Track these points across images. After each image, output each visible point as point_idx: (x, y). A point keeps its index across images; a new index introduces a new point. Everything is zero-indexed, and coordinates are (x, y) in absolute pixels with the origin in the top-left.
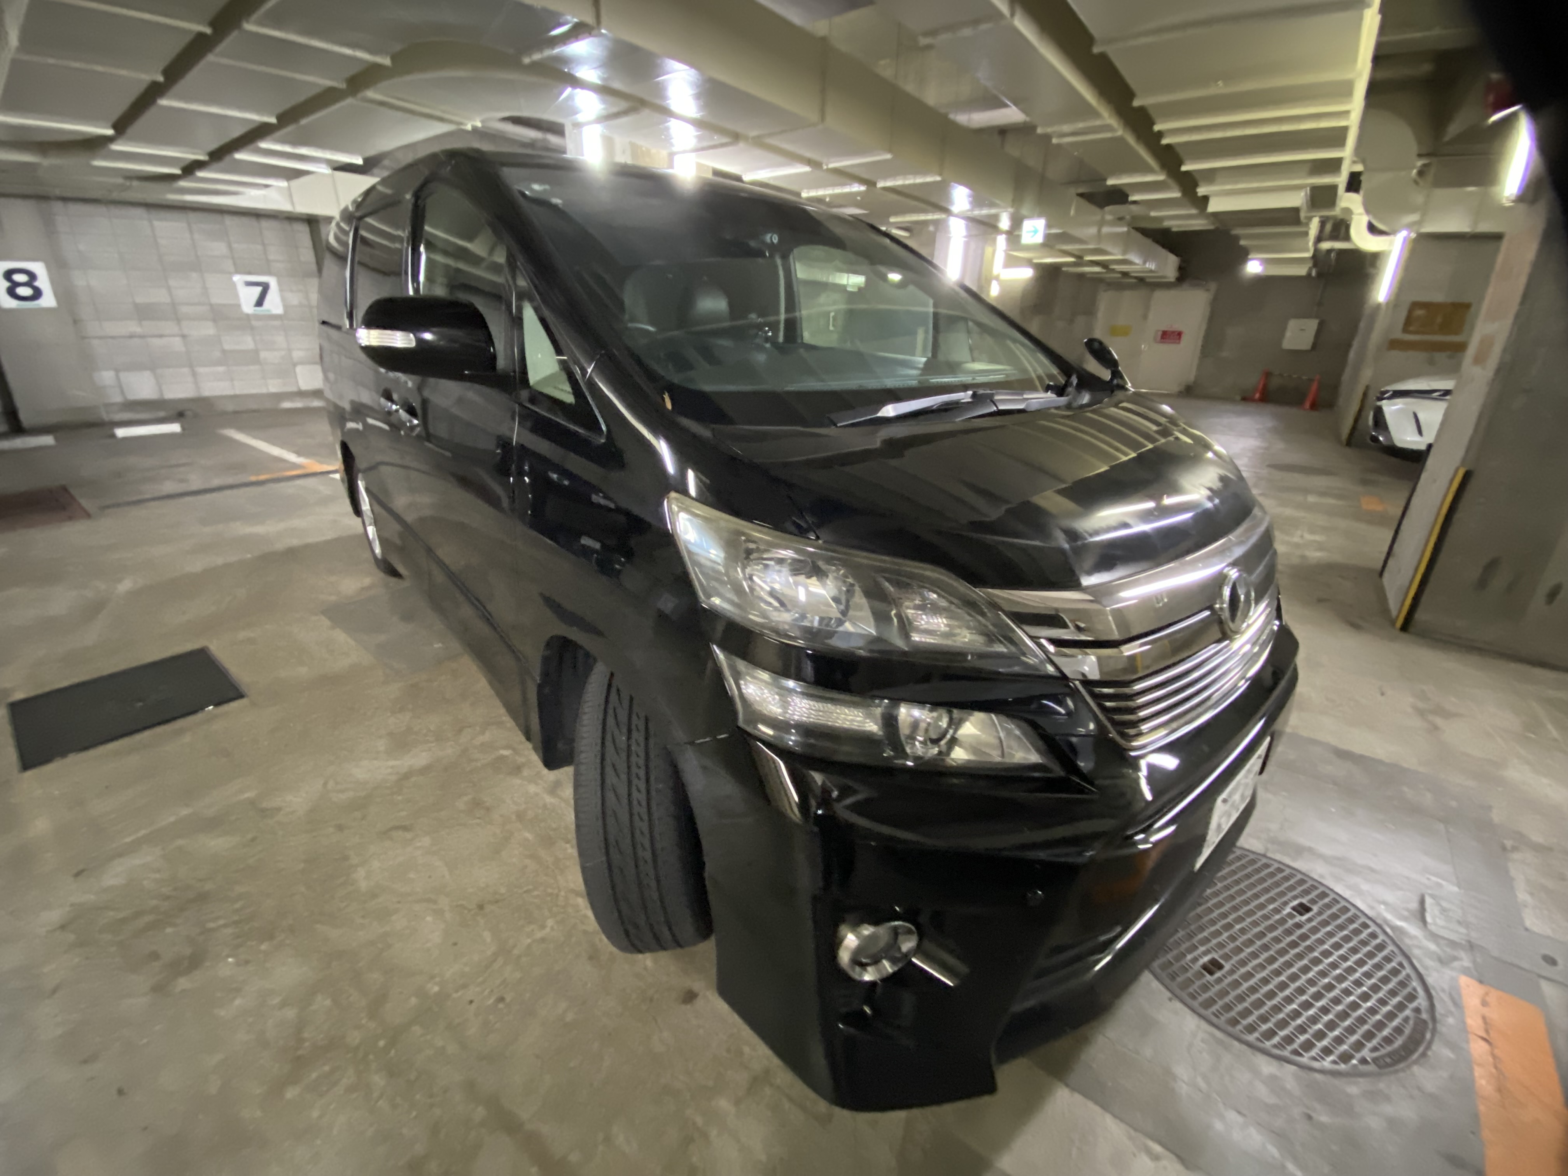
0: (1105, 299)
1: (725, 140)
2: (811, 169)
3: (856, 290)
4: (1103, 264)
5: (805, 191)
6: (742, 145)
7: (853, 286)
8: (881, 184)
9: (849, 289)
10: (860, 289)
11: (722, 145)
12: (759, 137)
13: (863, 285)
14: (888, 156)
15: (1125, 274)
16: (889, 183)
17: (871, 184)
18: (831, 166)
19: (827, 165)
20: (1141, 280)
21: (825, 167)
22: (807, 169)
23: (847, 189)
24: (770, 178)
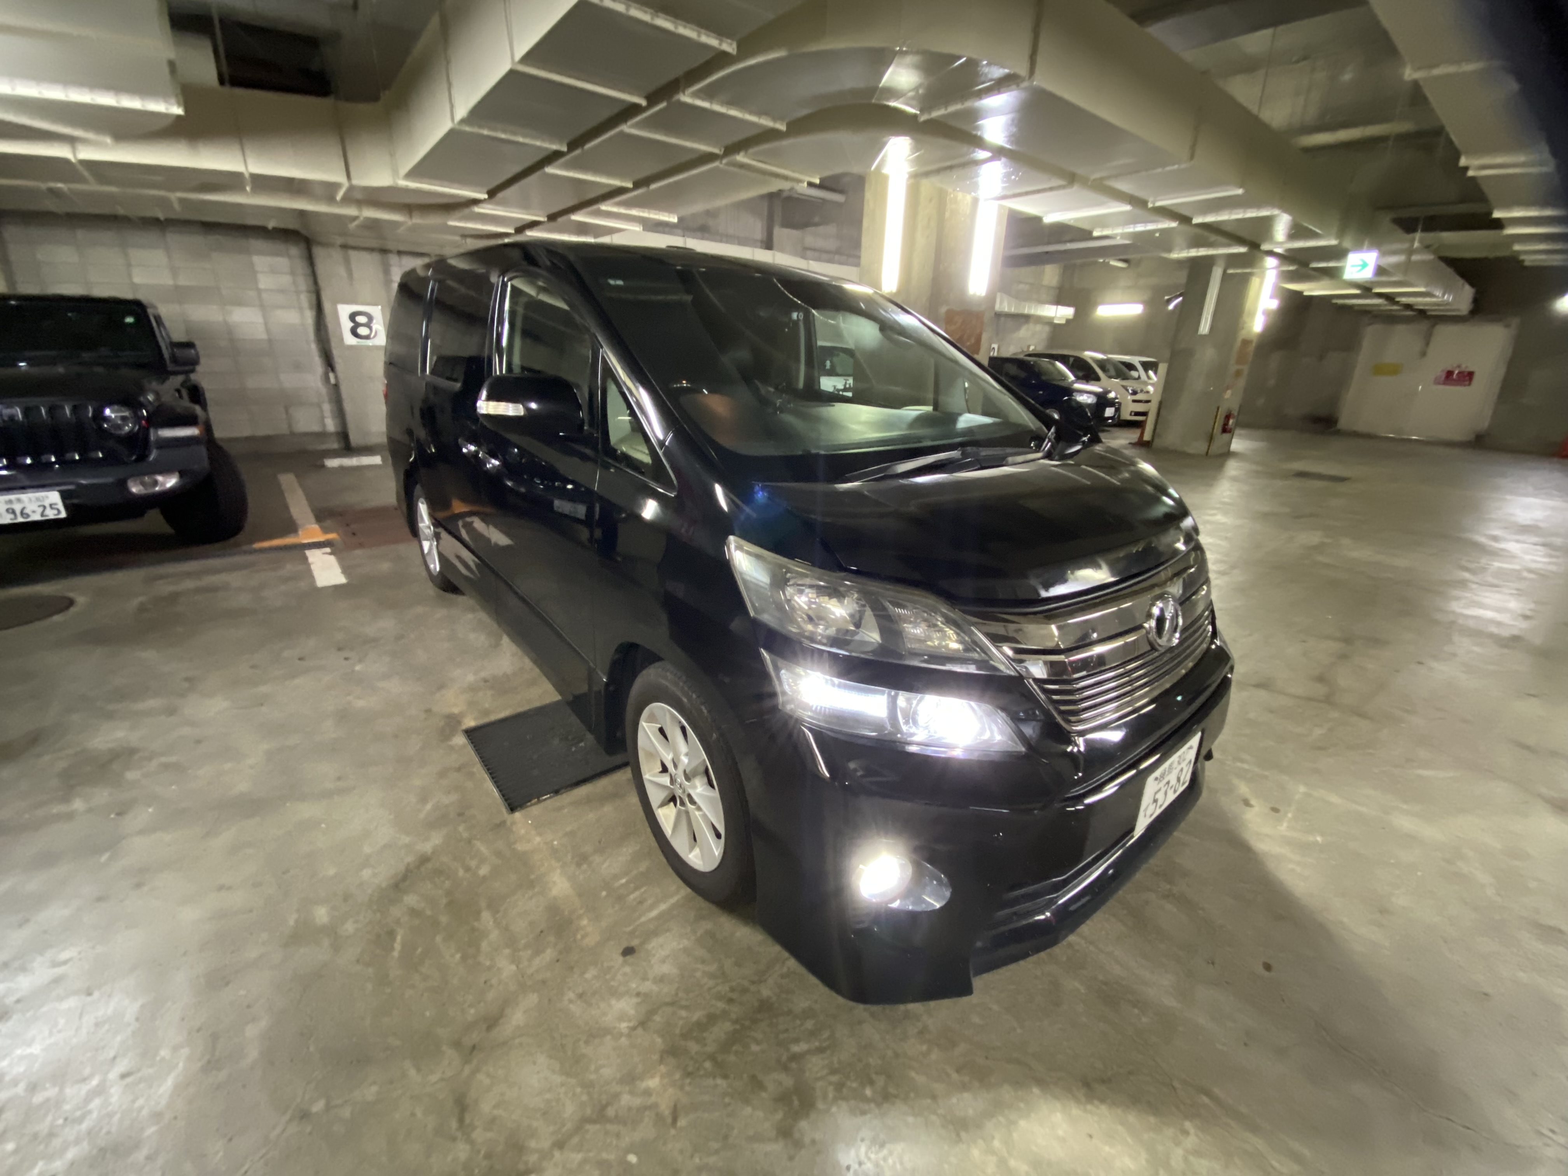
0: (1370, 334)
1: (1061, 182)
2: (1131, 208)
3: (1063, 322)
4: (1389, 298)
5: (1099, 229)
6: (1076, 187)
7: (1060, 318)
8: (1195, 221)
9: (1056, 321)
10: (1068, 321)
11: (1051, 189)
12: (1102, 179)
13: (1071, 317)
15: (1408, 307)
16: (1208, 219)
17: (1185, 220)
18: (1159, 204)
19: (1154, 204)
20: (1423, 313)
21: (1150, 205)
22: (1127, 208)
23: (1150, 227)
24: (1070, 220)
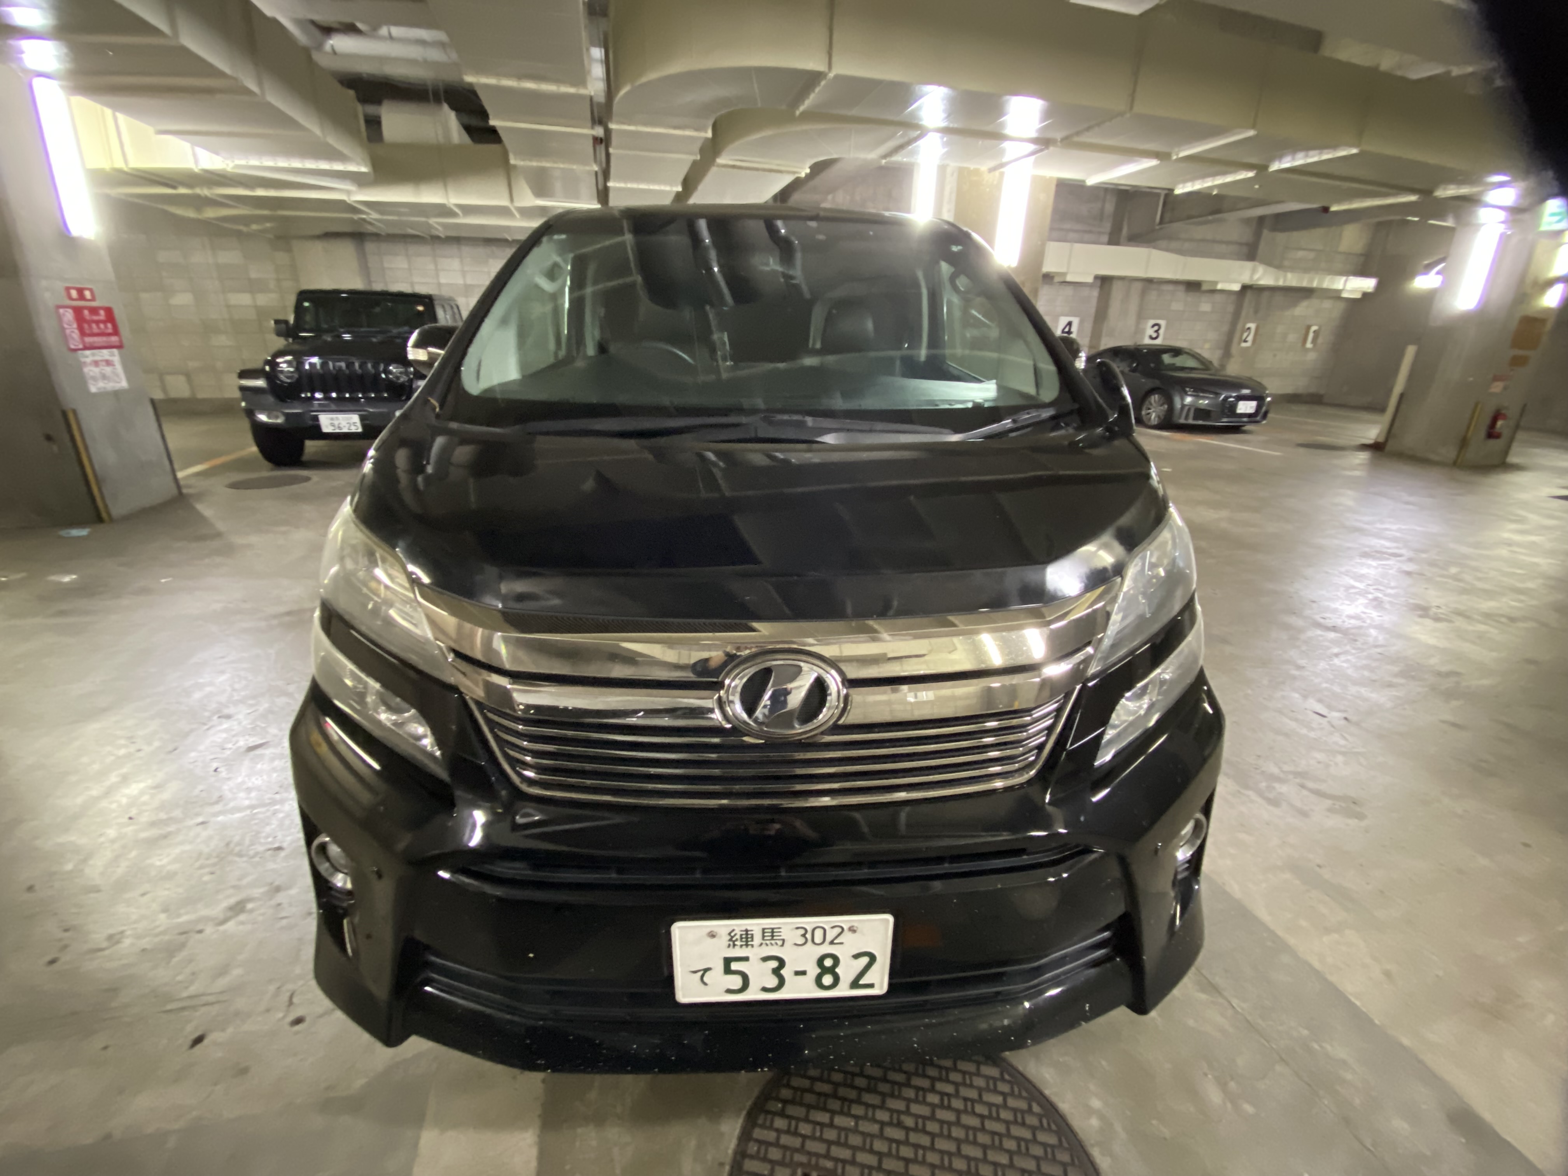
2: (1159, 162)
3: (1358, 296)
5: (1181, 186)
7: (1352, 291)
8: (1273, 167)
9: (1345, 295)
10: (1365, 295)
12: (1067, 138)
13: (1370, 290)
14: (1251, 133)
16: (1286, 163)
18: (1182, 154)
19: (1177, 155)
21: (1175, 157)
22: (1154, 162)
23: (1230, 178)
24: (1118, 179)
